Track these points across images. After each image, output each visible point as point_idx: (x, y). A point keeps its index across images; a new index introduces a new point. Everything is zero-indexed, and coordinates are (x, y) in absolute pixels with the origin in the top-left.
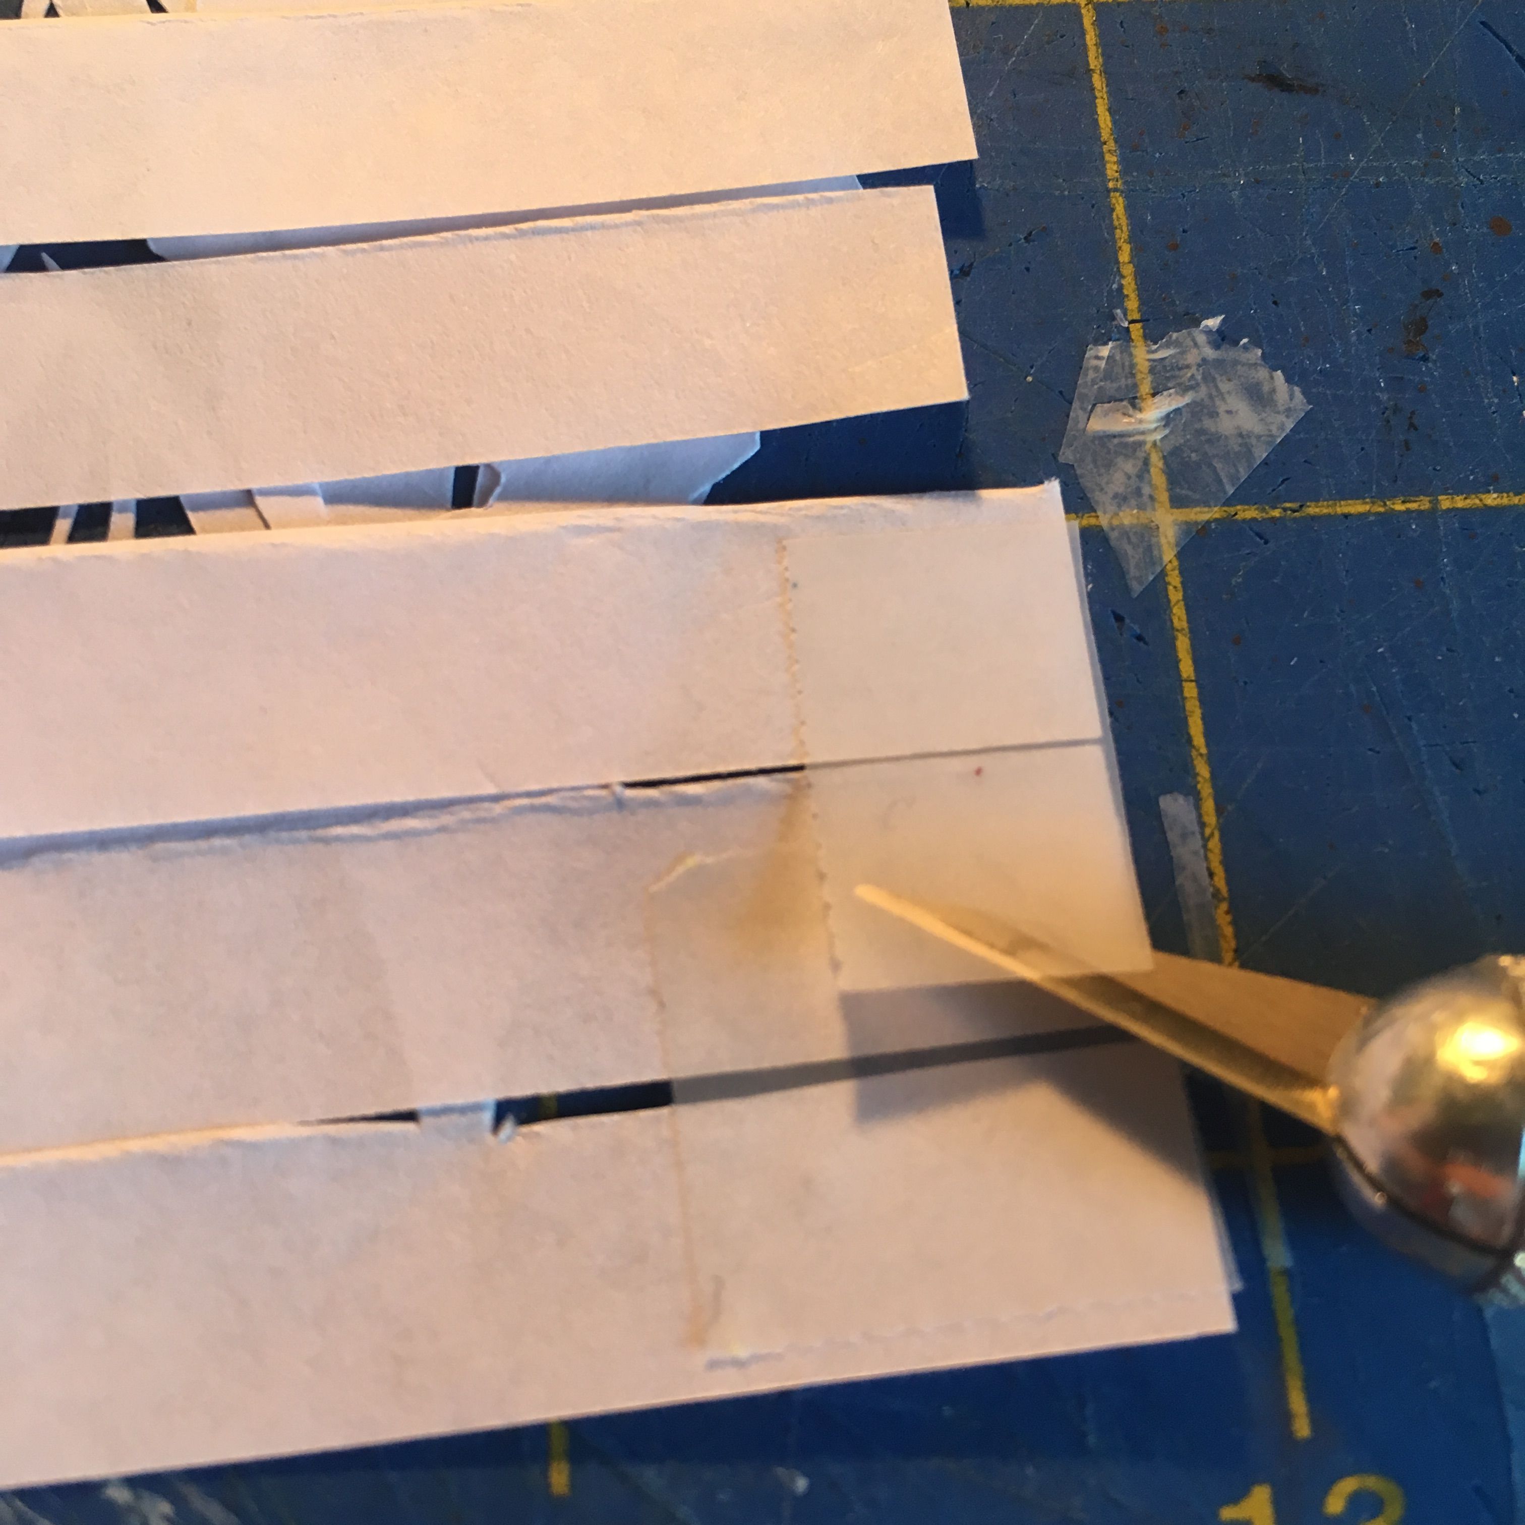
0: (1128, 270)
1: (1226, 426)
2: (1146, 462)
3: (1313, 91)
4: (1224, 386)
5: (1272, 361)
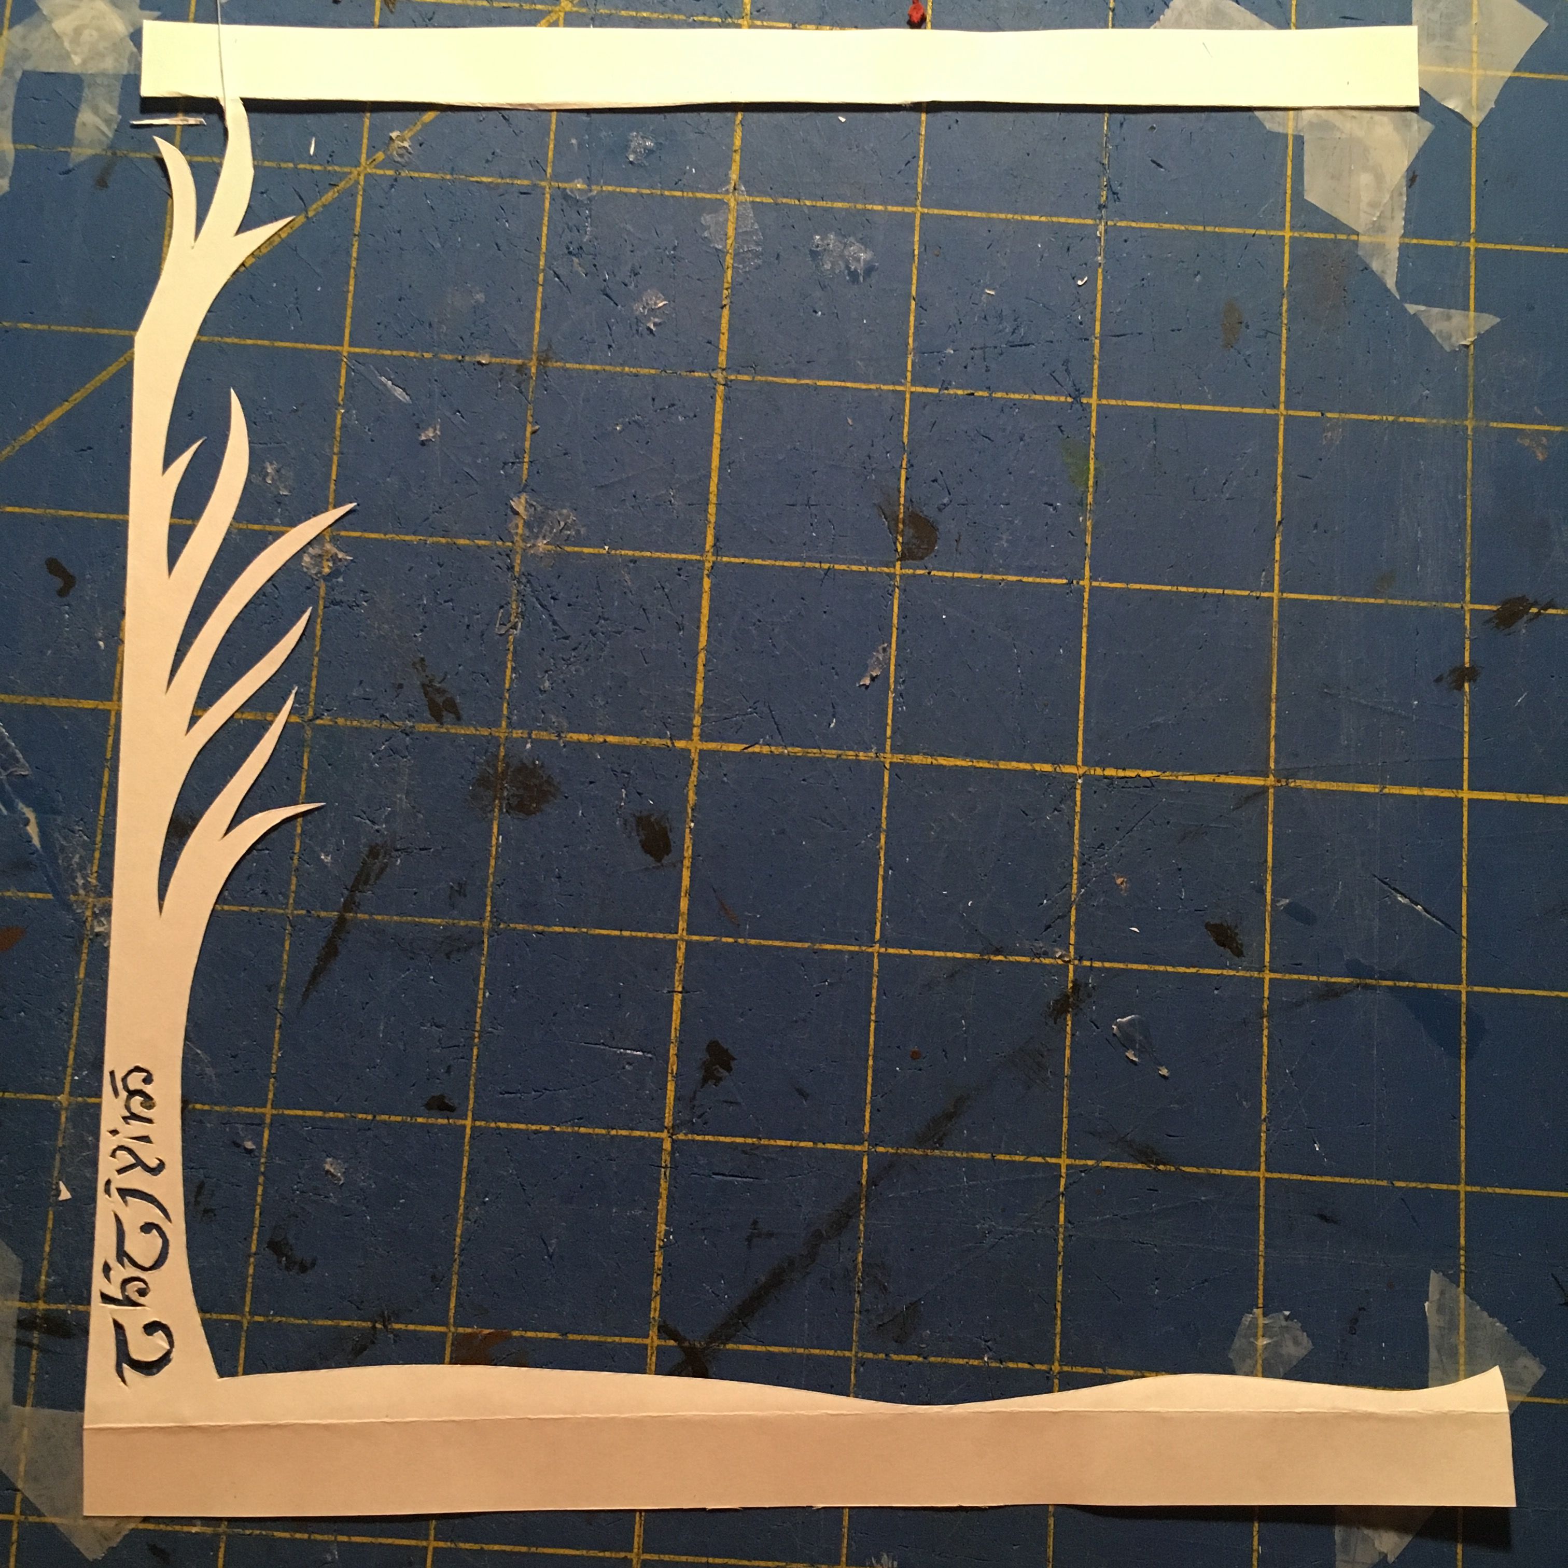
0: (1261, 1287)
1: (1284, 1351)
2: (1256, 1362)
3: (1335, 1223)
4: (1286, 1335)
5: (1303, 1329)
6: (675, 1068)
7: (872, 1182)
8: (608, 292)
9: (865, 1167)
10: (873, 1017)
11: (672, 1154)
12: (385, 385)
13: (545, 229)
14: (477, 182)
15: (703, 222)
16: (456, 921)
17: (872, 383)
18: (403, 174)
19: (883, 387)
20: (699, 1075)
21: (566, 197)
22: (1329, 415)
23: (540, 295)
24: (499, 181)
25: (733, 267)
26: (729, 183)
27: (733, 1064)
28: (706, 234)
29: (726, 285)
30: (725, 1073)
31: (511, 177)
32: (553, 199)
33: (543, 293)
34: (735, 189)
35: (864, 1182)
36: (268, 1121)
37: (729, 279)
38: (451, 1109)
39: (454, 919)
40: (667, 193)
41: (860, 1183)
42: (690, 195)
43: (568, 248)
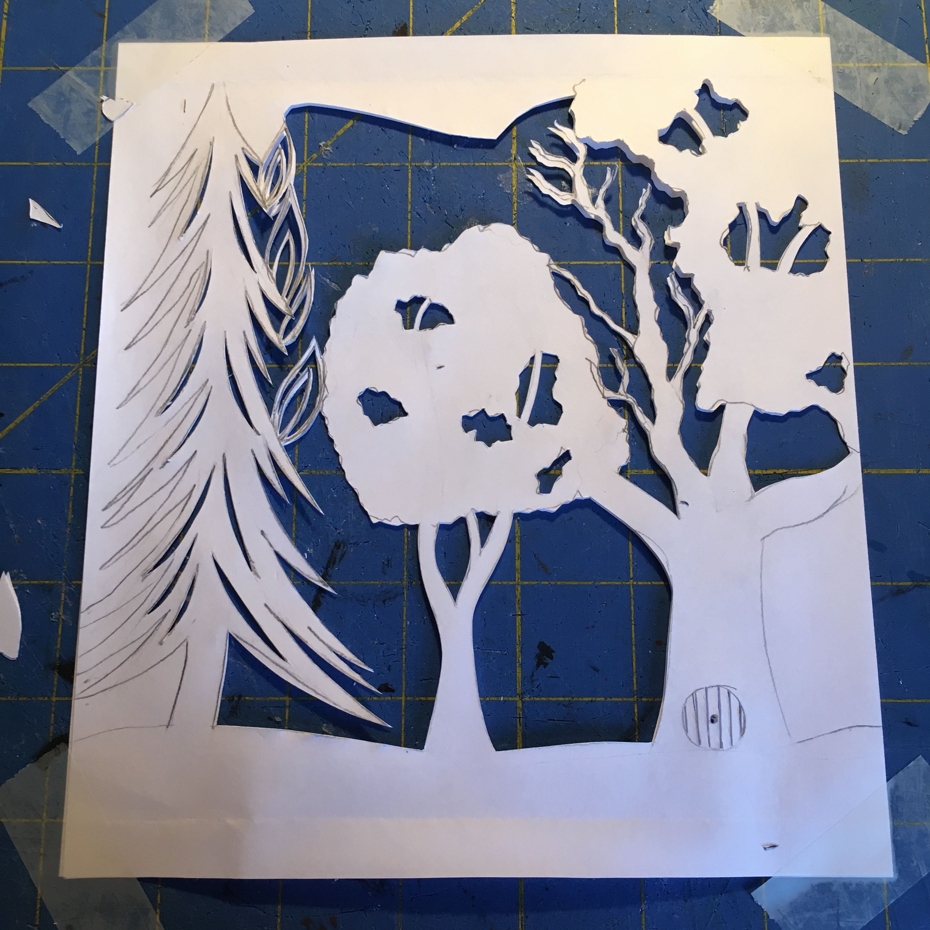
6: (520, 659)
7: (641, 719)
8: (448, 221)
9: (636, 710)
10: (633, 622)
11: (523, 710)
12: (326, 282)
13: (410, 189)
14: (370, 166)
15: (498, 179)
16: (387, 582)
17: (601, 261)
18: (328, 165)
19: (608, 263)
20: (535, 663)
21: (420, 171)
22: (865, 260)
23: (409, 225)
24: (382, 164)
25: (517, 202)
26: (512, 156)
27: (554, 654)
28: (501, 185)
29: (514, 212)
30: (549, 661)
31: (389, 162)
32: (413, 172)
33: (411, 224)
34: (515, 159)
35: (636, 719)
36: (288, 704)
37: (516, 209)
38: (393, 691)
39: (386, 581)
40: (477, 164)
41: (633, 720)
42: (490, 164)
43: (424, 199)
